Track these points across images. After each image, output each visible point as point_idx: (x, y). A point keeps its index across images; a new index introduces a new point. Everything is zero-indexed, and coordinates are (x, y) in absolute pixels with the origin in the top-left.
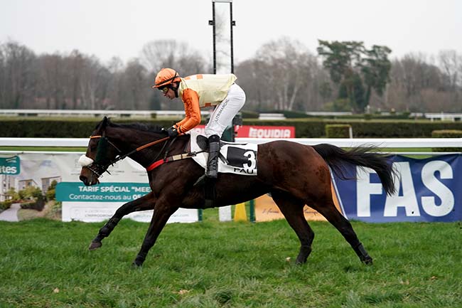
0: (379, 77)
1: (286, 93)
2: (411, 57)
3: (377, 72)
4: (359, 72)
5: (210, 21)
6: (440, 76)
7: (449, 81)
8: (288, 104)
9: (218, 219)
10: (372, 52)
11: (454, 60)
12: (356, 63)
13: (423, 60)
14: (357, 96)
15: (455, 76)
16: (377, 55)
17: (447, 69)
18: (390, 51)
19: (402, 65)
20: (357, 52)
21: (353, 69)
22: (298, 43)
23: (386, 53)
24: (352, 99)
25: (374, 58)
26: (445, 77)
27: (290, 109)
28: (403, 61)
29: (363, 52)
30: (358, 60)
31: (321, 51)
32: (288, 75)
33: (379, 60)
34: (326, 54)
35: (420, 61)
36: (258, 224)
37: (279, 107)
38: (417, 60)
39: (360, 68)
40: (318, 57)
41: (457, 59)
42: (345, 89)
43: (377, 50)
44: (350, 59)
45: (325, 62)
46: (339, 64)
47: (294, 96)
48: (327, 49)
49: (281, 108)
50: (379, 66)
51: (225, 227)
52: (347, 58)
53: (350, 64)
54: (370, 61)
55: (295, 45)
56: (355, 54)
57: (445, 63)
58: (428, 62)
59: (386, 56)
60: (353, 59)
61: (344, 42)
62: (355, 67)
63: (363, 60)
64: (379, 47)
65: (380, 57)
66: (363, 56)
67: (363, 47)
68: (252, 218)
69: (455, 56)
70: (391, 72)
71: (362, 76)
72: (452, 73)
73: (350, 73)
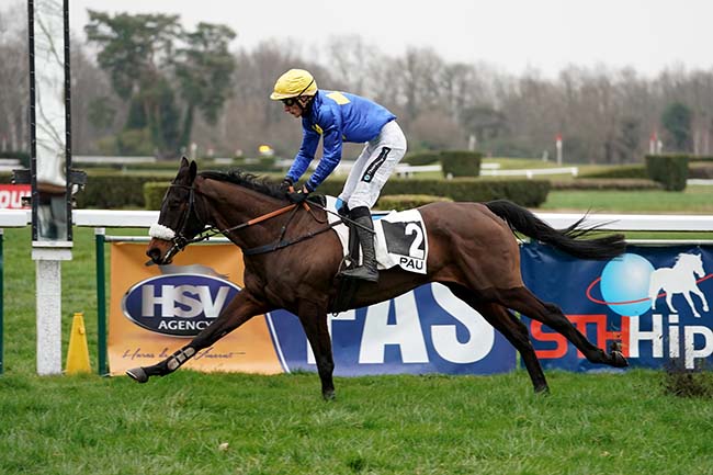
0: (211, 87)
1: (24, 116)
2: (271, 47)
3: (208, 77)
4: (169, 76)
9: (35, 370)
10: (196, 37)
11: (358, 54)
12: (161, 59)
14: (164, 124)
16: (206, 44)
17: (345, 72)
18: (232, 35)
19: (253, 63)
20: (167, 37)
21: (158, 71)
23: (224, 38)
24: (154, 130)
25: (201, 48)
28: (255, 56)
29: (179, 36)
30: (168, 51)
31: (92, 34)
33: (212, 53)
34: (102, 38)
35: (288, 56)
37: (9, 147)
38: (283, 54)
39: (172, 67)
40: (85, 44)
41: (364, 51)
42: (142, 109)
43: (206, 31)
44: (152, 51)
45: (101, 56)
46: (130, 59)
48: (105, 30)
49: (15, 148)
50: (210, 64)
52: (147, 48)
53: (151, 59)
54: (192, 54)
56: (162, 39)
57: (341, 60)
59: (224, 43)
60: (159, 49)
61: (138, 16)
62: (161, 67)
63: (179, 52)
64: (210, 27)
65: (211, 47)
66: (179, 44)
67: (179, 25)
68: (103, 368)
69: (359, 46)
70: (233, 77)
71: (175, 85)
73: (151, 78)
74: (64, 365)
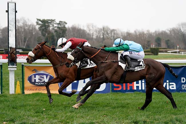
0: (62, 34)
1: (23, 40)
2: (75, 26)
3: (61, 32)
4: (53, 32)
5: (6, 11)
6: (86, 34)
7: (90, 36)
8: (24, 45)
9: (9, 93)
10: (59, 24)
11: (93, 27)
12: (52, 28)
13: (79, 27)
14: (52, 42)
15: (93, 34)
16: (61, 25)
17: (90, 31)
18: (66, 24)
19: (71, 29)
20: (53, 24)
21: (51, 31)
22: (28, 20)
23: (65, 24)
24: (50, 43)
25: (60, 26)
26: (89, 34)
27: (25, 47)
28: (71, 28)
29: (55, 24)
30: (53, 27)
31: (37, 23)
32: (24, 33)
33: (62, 27)
34: (40, 24)
35: (78, 27)
36: (26, 95)
37: (20, 47)
38: (77, 27)
39: (54, 30)
40: (36, 26)
41: (94, 27)
42: (48, 38)
43: (61, 23)
44: (50, 27)
45: (39, 28)
46: (45, 28)
47: (26, 42)
48: (40, 22)
49: (21, 47)
50: (62, 29)
51: (12, 96)
52: (49, 26)
53: (50, 29)
54: (58, 27)
55: (27, 21)
56: (52, 24)
57: (89, 28)
58: (82, 28)
59: (64, 25)
60: (51, 26)
61: (47, 20)
62: (52, 30)
63: (55, 27)
64: (62, 22)
65: (62, 26)
66: (55, 25)
67: (55, 21)
68: (23, 93)
69: (93, 25)
70: (67, 32)
71: (55, 34)
72: (91, 32)
73: (49, 33)
74: (15, 92)
